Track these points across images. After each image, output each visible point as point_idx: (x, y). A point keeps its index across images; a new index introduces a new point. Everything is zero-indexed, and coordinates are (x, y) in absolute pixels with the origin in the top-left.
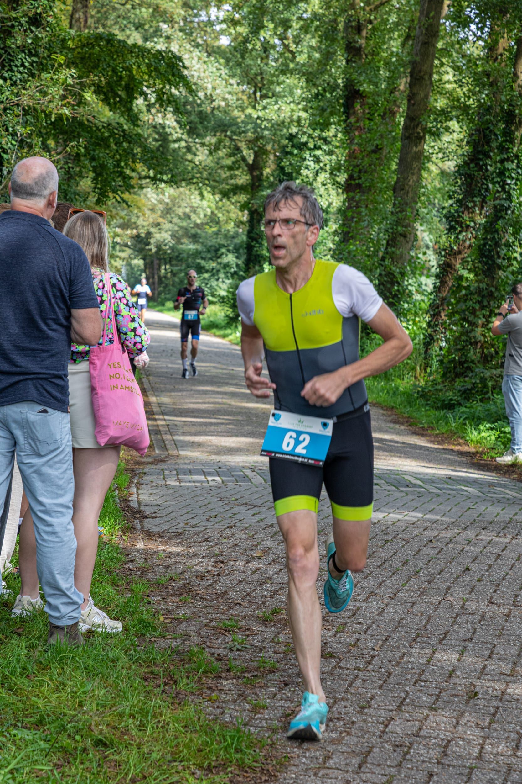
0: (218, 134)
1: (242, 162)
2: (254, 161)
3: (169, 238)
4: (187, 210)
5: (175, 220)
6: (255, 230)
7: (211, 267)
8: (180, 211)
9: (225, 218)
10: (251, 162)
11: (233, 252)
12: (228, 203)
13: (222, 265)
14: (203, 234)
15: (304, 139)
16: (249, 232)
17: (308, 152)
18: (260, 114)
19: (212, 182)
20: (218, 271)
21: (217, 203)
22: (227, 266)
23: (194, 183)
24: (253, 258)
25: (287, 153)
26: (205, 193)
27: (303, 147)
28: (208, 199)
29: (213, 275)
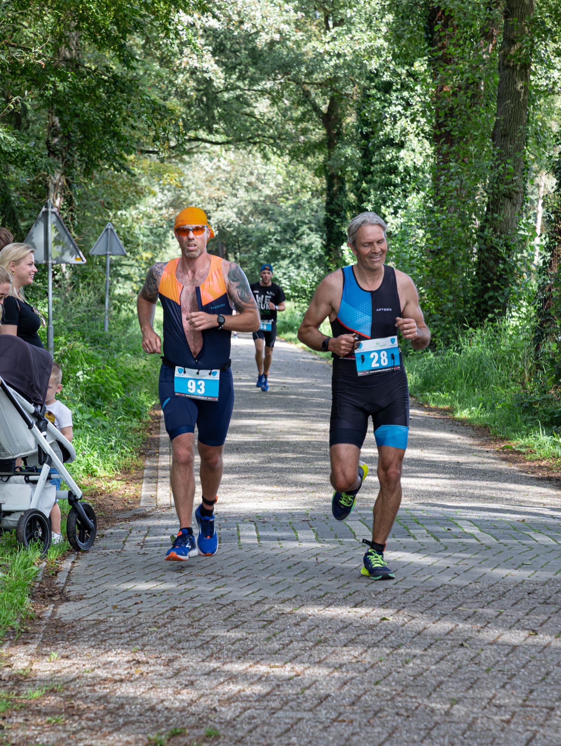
0: (279, 77)
1: (314, 112)
2: (329, 108)
3: (234, 217)
4: (253, 179)
5: (242, 193)
6: (336, 200)
8: (244, 181)
9: (298, 186)
10: (325, 111)
11: (317, 231)
12: (301, 166)
13: (303, 249)
14: (276, 209)
15: (386, 77)
16: (328, 204)
17: (394, 94)
18: (328, 47)
19: (278, 141)
20: (299, 256)
21: (287, 167)
22: (308, 248)
23: (255, 143)
26: (271, 155)
27: (387, 88)
28: (276, 163)
29: (292, 262)
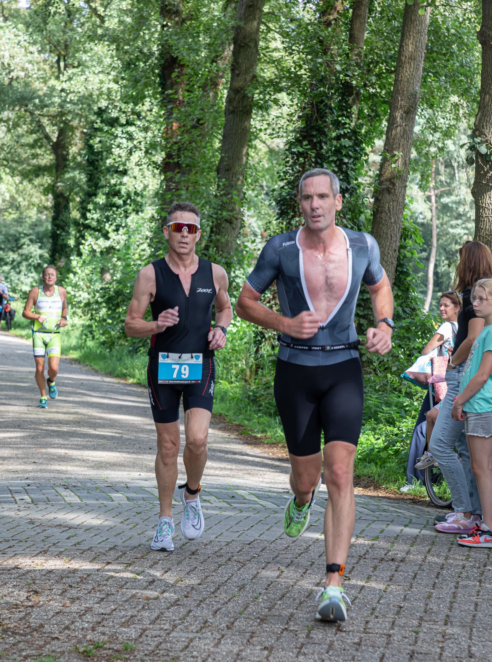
0: (17, 108)
1: (45, 140)
2: (58, 138)
6: (61, 217)
7: (11, 259)
9: (26, 203)
10: (55, 140)
11: (36, 242)
12: (30, 186)
13: (24, 257)
15: (114, 114)
16: (55, 219)
17: (120, 129)
18: (65, 86)
19: (10, 163)
20: (19, 263)
21: (17, 185)
22: (27, 258)
24: (58, 247)
25: (96, 130)
26: (4, 176)
27: (114, 122)
28: (6, 182)
29: (13, 268)
